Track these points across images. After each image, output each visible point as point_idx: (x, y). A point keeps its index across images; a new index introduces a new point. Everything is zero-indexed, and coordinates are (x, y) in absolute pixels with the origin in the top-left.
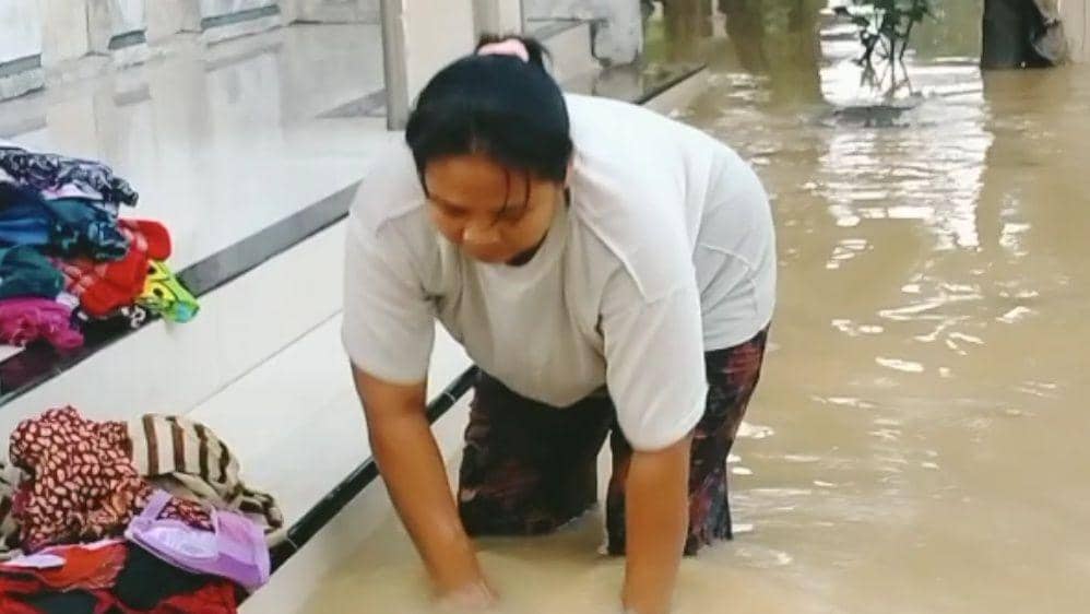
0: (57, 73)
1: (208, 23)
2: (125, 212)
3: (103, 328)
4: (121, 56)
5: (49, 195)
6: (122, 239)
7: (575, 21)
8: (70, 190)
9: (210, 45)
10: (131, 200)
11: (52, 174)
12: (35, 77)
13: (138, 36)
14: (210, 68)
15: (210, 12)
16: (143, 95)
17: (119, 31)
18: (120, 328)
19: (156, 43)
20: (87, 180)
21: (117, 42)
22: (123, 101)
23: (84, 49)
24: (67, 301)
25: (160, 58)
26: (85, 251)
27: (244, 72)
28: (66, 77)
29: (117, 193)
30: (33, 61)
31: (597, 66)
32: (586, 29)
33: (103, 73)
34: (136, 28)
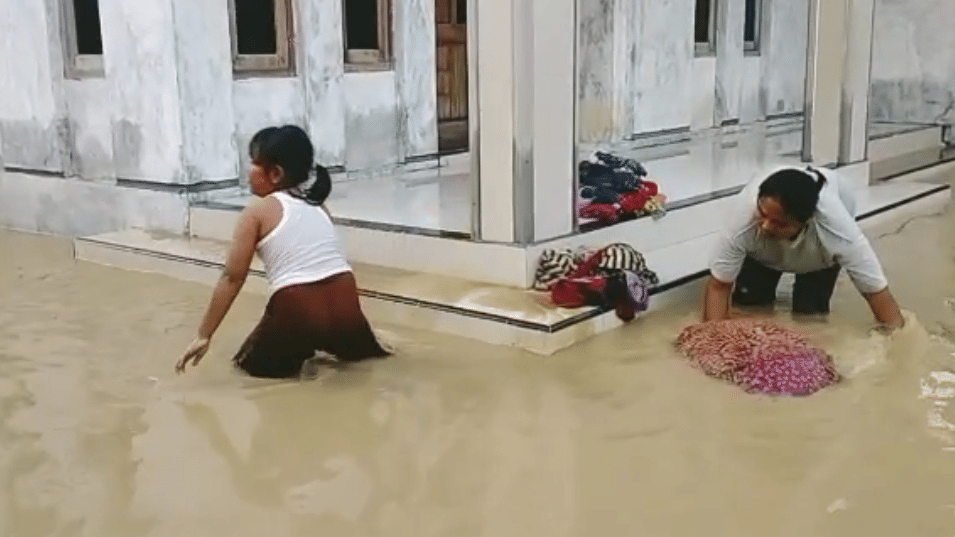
0: (696, 134)
1: (769, 118)
2: (643, 178)
3: (627, 215)
4: (726, 129)
5: (616, 170)
6: (640, 187)
7: (935, 125)
8: (623, 169)
9: (770, 126)
10: (645, 174)
11: (618, 163)
12: (686, 135)
13: (735, 122)
14: (768, 136)
15: (770, 114)
16: (734, 145)
17: (726, 119)
18: (633, 217)
19: (742, 125)
20: (629, 166)
21: (725, 123)
22: (724, 146)
23: (711, 124)
24: (617, 206)
25: (744, 131)
26: (626, 191)
27: (785, 138)
28: (701, 136)
29: (640, 172)
30: (687, 129)
31: (943, 145)
32: (939, 129)
33: (717, 135)
34: (735, 117)
